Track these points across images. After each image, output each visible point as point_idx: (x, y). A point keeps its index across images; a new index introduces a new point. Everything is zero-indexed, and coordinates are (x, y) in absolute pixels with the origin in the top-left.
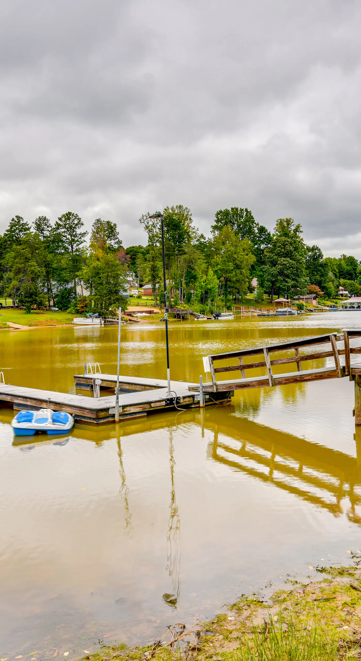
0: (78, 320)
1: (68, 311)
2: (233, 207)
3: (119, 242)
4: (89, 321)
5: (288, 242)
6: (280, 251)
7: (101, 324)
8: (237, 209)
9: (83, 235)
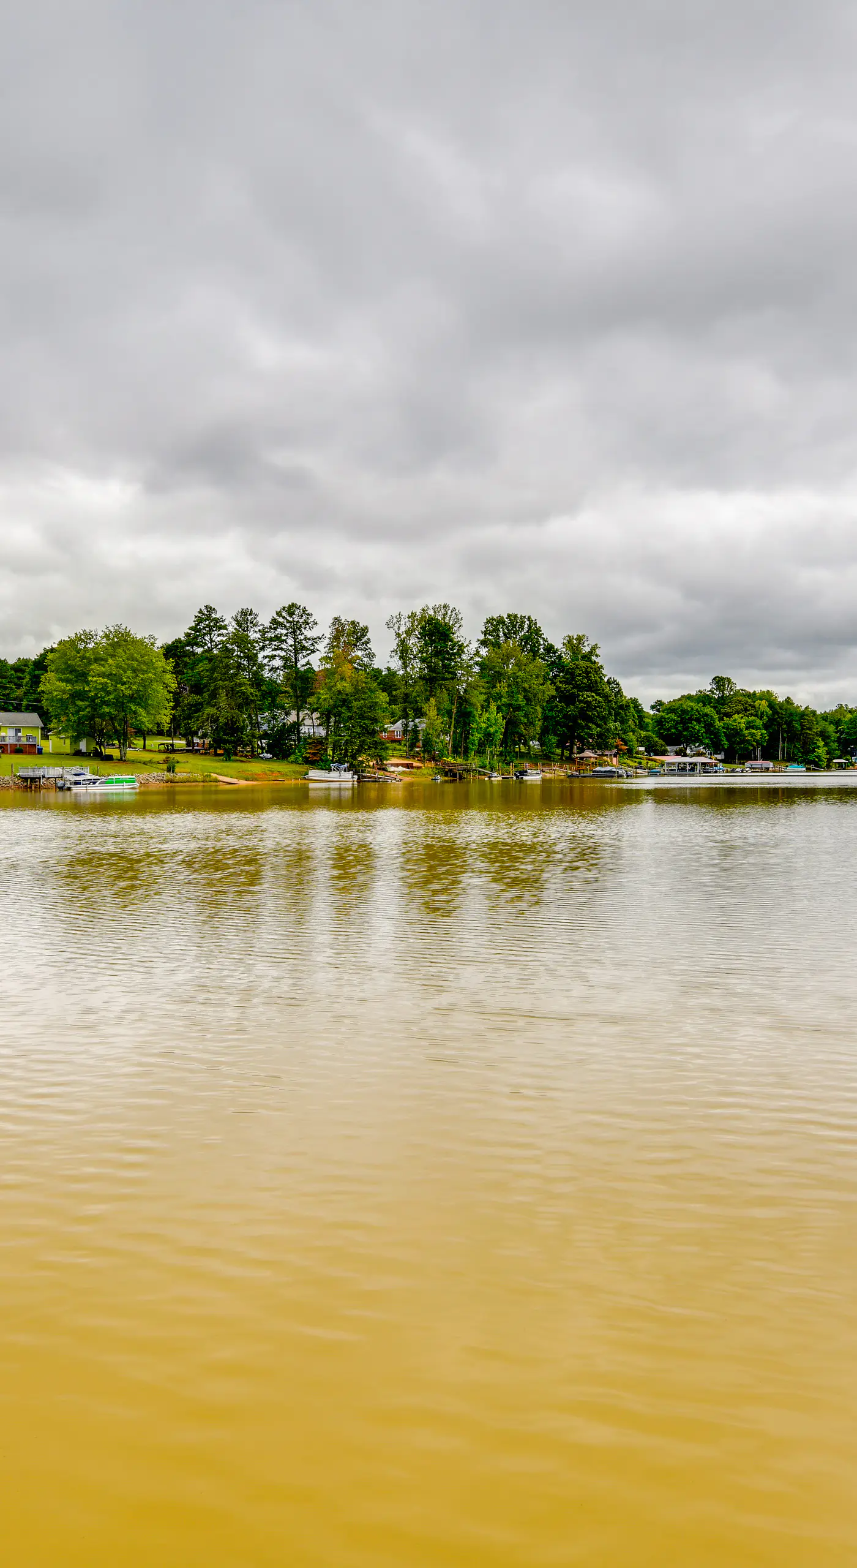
0: (314, 773)
1: (292, 758)
2: (511, 613)
3: (371, 656)
4: (334, 775)
5: (592, 668)
6: (581, 682)
7: (353, 781)
8: (516, 616)
9: (316, 640)
